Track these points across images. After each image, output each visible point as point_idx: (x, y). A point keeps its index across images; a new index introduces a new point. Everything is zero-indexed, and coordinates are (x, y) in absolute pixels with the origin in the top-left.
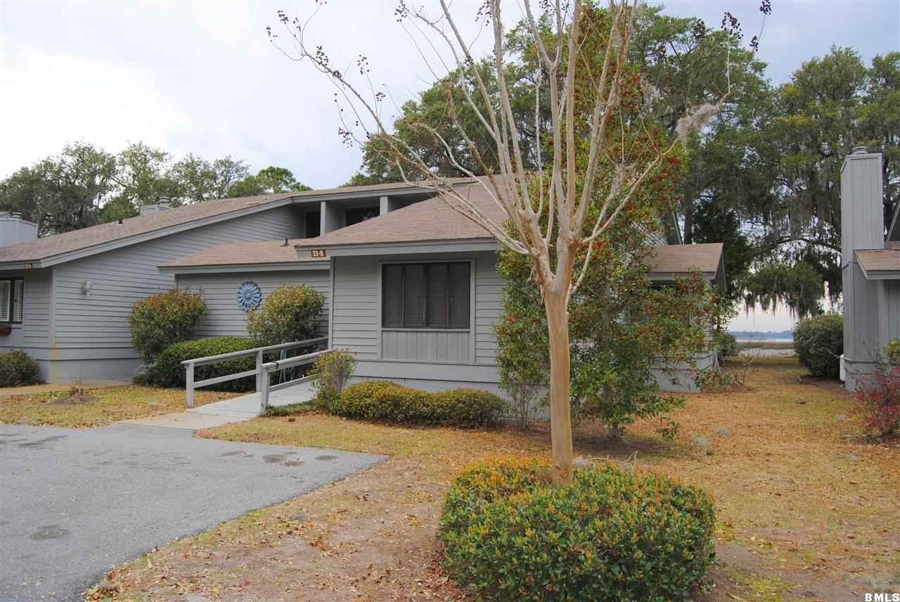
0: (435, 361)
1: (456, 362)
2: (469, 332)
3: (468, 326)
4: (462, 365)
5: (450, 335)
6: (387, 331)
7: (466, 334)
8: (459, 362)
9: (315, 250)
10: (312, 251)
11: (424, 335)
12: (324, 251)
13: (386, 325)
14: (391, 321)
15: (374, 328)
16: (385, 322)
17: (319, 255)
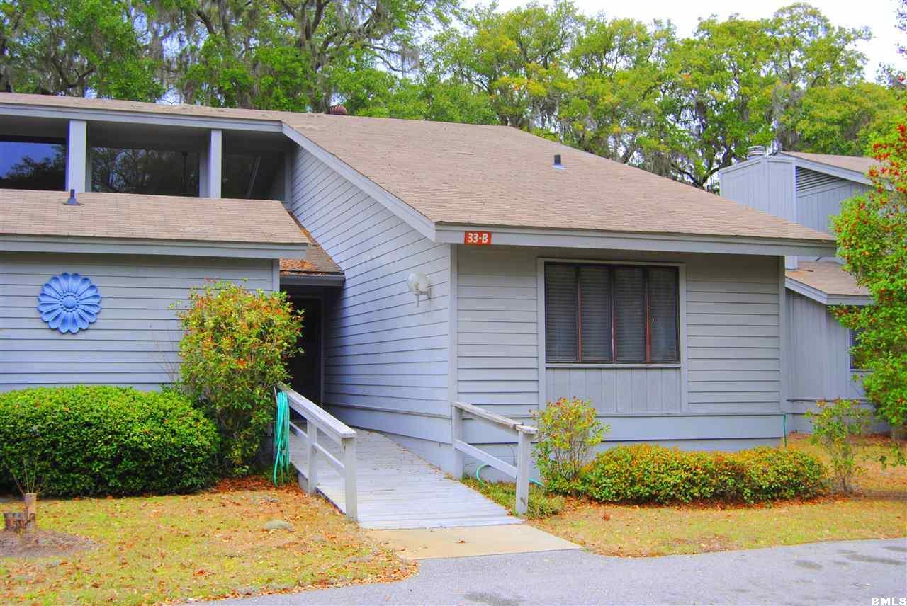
0: (630, 413)
1: (660, 413)
2: (679, 368)
3: (678, 359)
4: (669, 416)
5: (650, 372)
6: (554, 368)
7: (673, 372)
8: (664, 412)
9: (473, 233)
10: (467, 233)
11: (612, 373)
12: (490, 234)
13: (551, 359)
14: (557, 353)
15: (533, 364)
16: (549, 355)
17: (479, 240)
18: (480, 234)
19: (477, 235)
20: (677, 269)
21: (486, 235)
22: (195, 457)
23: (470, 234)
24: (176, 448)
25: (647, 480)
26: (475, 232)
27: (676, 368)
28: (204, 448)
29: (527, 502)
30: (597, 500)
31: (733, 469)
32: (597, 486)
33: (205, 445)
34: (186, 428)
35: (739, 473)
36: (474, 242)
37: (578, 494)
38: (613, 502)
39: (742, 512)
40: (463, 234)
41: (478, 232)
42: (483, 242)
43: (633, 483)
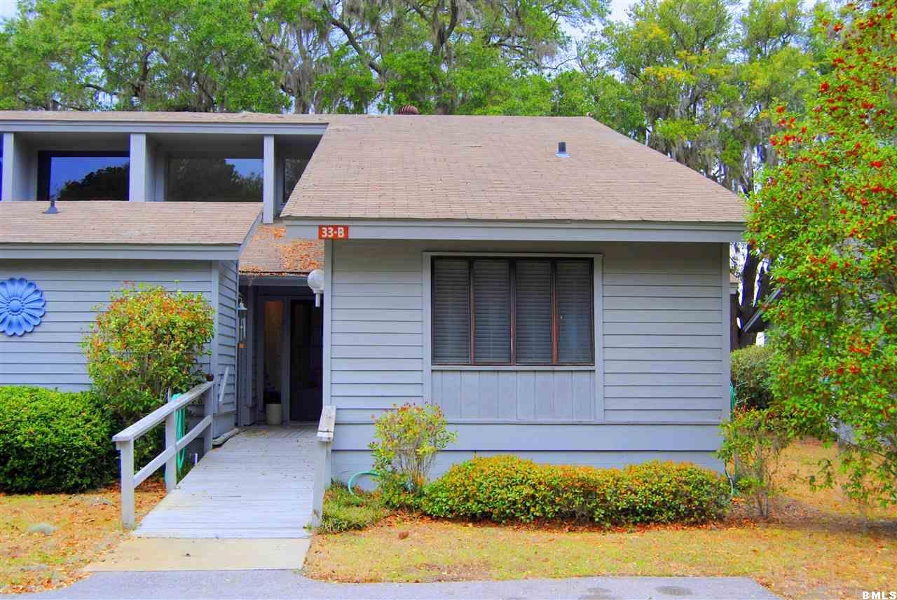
1: (570, 420)
2: (594, 371)
3: (592, 361)
4: (580, 424)
5: (557, 375)
6: (442, 371)
7: (588, 375)
8: (575, 420)
9: (327, 227)
10: (320, 227)
11: (512, 377)
12: (346, 228)
13: (438, 360)
14: (449, 354)
15: (417, 365)
16: (437, 356)
17: (334, 234)
18: (335, 228)
19: (332, 229)
20: (591, 261)
21: (342, 228)
22: (78, 457)
23: (324, 228)
24: (56, 448)
25: (481, 497)
26: (330, 226)
27: (590, 371)
28: (88, 448)
29: (321, 514)
30: (430, 515)
31: (582, 486)
32: (430, 501)
33: (90, 446)
34: (71, 429)
35: (589, 490)
36: (329, 236)
37: (410, 508)
38: (445, 518)
39: (596, 536)
40: (317, 229)
41: (332, 226)
42: (340, 236)
43: (467, 499)
